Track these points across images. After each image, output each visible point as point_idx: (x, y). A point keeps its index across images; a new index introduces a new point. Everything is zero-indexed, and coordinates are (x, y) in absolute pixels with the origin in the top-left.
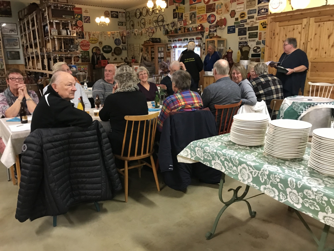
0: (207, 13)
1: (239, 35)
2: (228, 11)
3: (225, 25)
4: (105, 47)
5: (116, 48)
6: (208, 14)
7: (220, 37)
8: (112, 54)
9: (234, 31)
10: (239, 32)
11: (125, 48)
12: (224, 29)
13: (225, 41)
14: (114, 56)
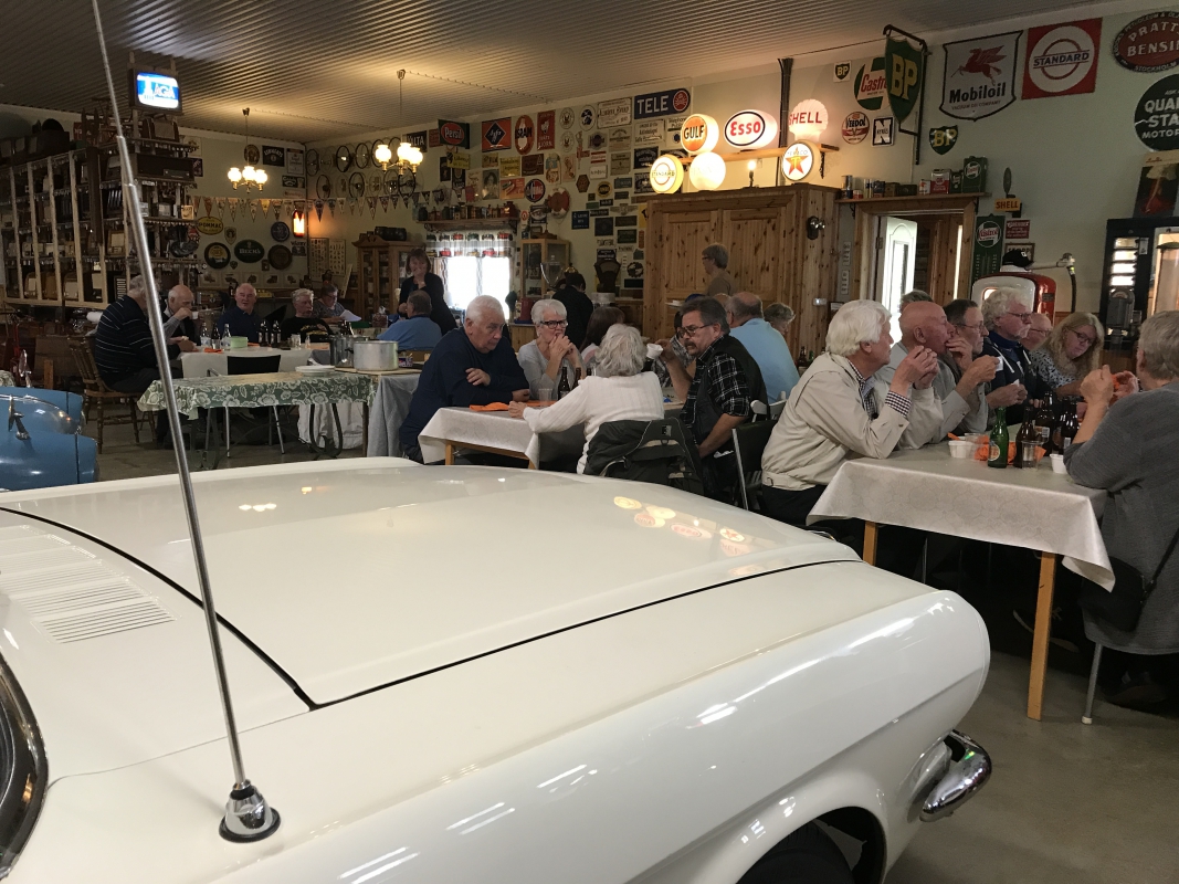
0: (523, 174)
1: (596, 235)
2: (572, 175)
3: (567, 209)
4: (243, 244)
5: (273, 249)
6: (528, 179)
7: (555, 237)
8: (263, 265)
9: (585, 225)
10: (597, 227)
11: (303, 249)
12: (563, 217)
13: (567, 247)
14: (268, 270)
